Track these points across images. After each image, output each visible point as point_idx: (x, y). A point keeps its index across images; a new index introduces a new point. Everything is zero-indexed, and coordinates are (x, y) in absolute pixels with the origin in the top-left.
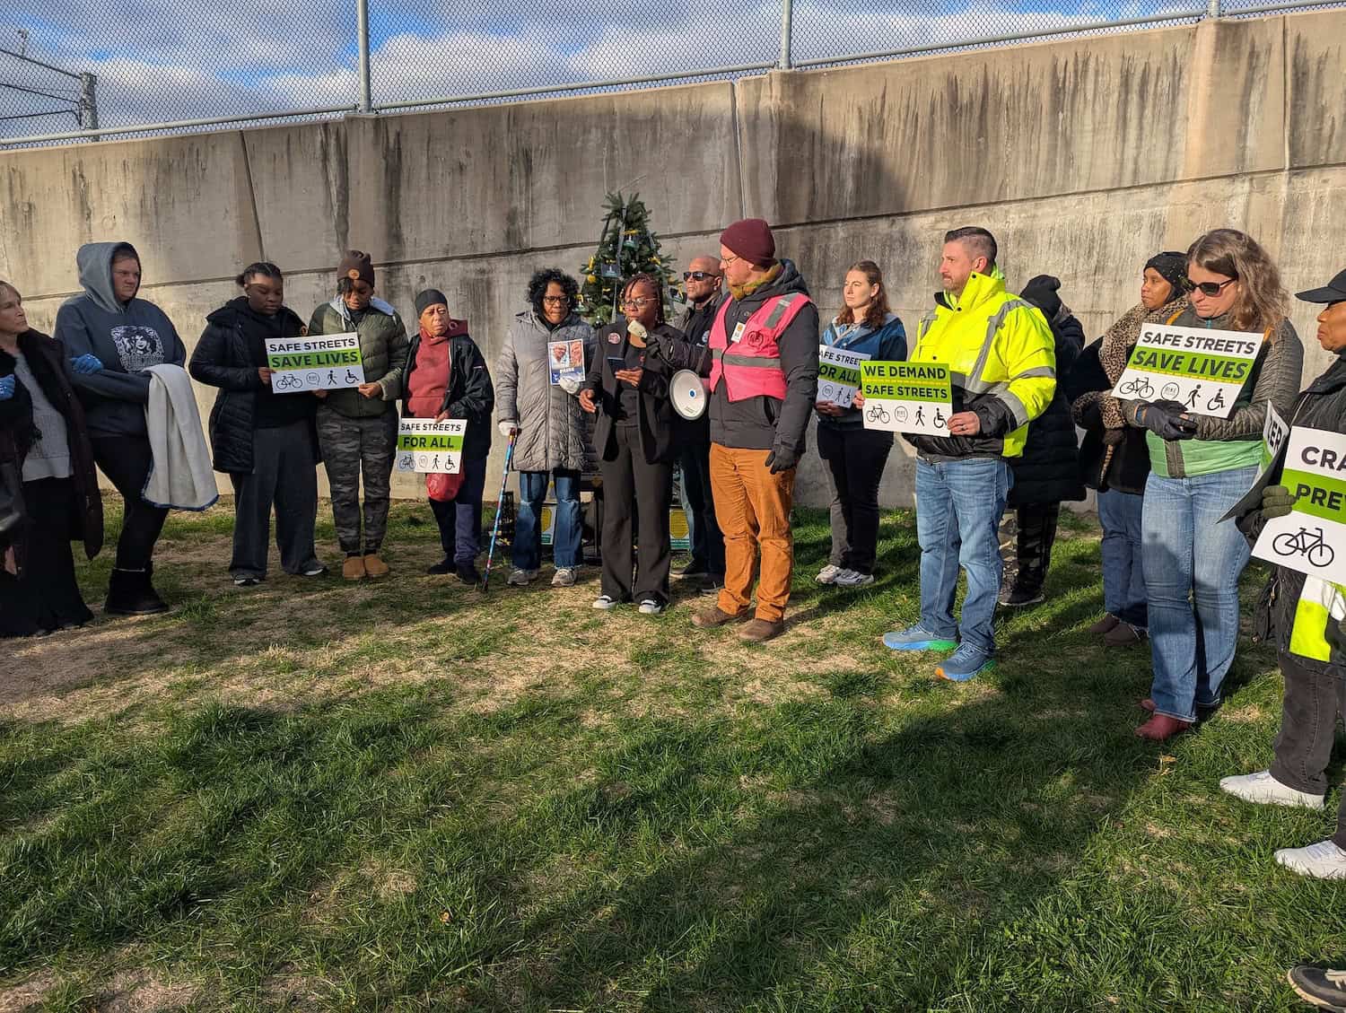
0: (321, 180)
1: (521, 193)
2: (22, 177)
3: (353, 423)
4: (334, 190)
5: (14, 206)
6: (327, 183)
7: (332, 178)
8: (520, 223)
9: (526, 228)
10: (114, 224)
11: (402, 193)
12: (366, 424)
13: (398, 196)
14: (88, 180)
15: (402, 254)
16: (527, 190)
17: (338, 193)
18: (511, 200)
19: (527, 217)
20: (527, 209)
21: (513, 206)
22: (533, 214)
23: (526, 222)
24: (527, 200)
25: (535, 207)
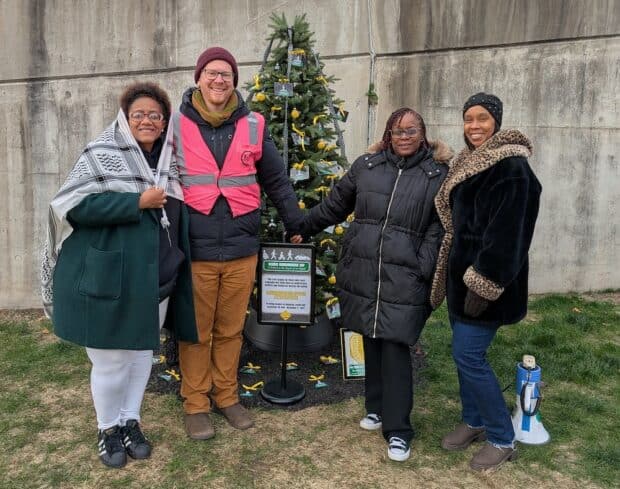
1: (167, 16)
8: (167, 43)
9: (173, 48)
11: (47, 11)
13: (42, 14)
15: (46, 70)
16: (173, 13)
18: (157, 22)
19: (173, 39)
20: (174, 31)
21: (160, 27)
22: (179, 35)
23: (173, 42)
24: (173, 22)
25: (181, 29)
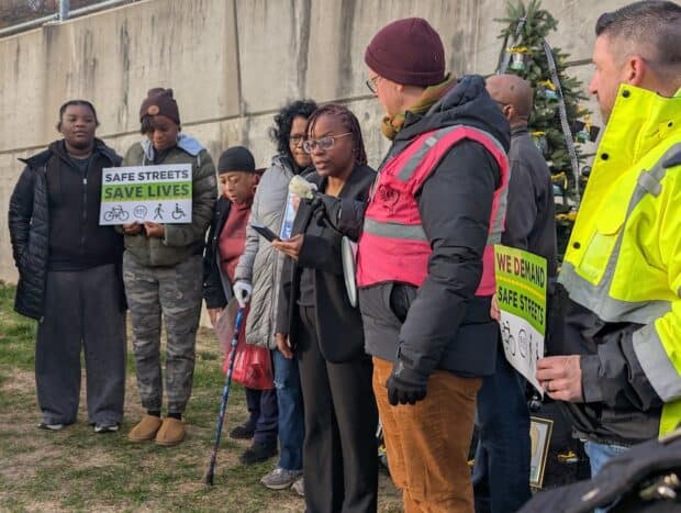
0: (288, 17)
1: (468, 14)
2: (92, 37)
3: (146, 272)
4: (298, 27)
5: (86, 62)
6: (294, 21)
7: (297, 16)
8: (466, 48)
9: (471, 53)
10: (143, 74)
12: (161, 275)
14: (130, 35)
15: (350, 90)
16: (475, 10)
17: (302, 30)
18: (458, 22)
19: (472, 42)
20: (474, 31)
21: (459, 29)
22: (480, 36)
23: (472, 46)
24: (474, 22)
25: (483, 28)
